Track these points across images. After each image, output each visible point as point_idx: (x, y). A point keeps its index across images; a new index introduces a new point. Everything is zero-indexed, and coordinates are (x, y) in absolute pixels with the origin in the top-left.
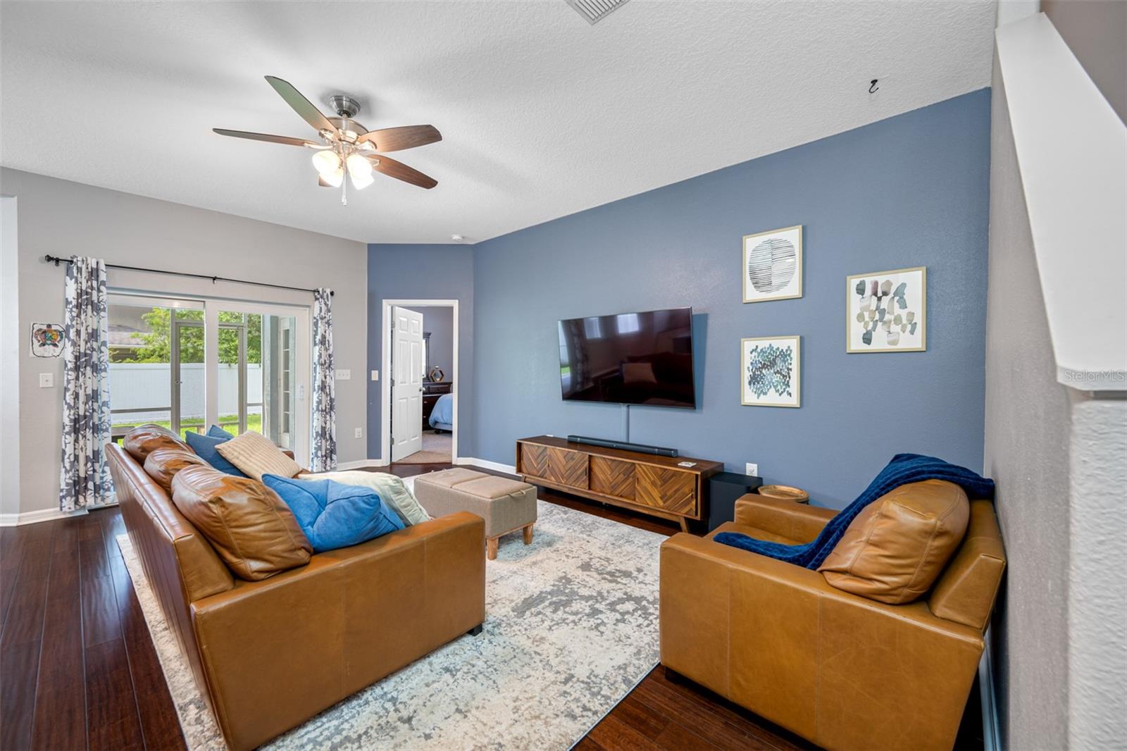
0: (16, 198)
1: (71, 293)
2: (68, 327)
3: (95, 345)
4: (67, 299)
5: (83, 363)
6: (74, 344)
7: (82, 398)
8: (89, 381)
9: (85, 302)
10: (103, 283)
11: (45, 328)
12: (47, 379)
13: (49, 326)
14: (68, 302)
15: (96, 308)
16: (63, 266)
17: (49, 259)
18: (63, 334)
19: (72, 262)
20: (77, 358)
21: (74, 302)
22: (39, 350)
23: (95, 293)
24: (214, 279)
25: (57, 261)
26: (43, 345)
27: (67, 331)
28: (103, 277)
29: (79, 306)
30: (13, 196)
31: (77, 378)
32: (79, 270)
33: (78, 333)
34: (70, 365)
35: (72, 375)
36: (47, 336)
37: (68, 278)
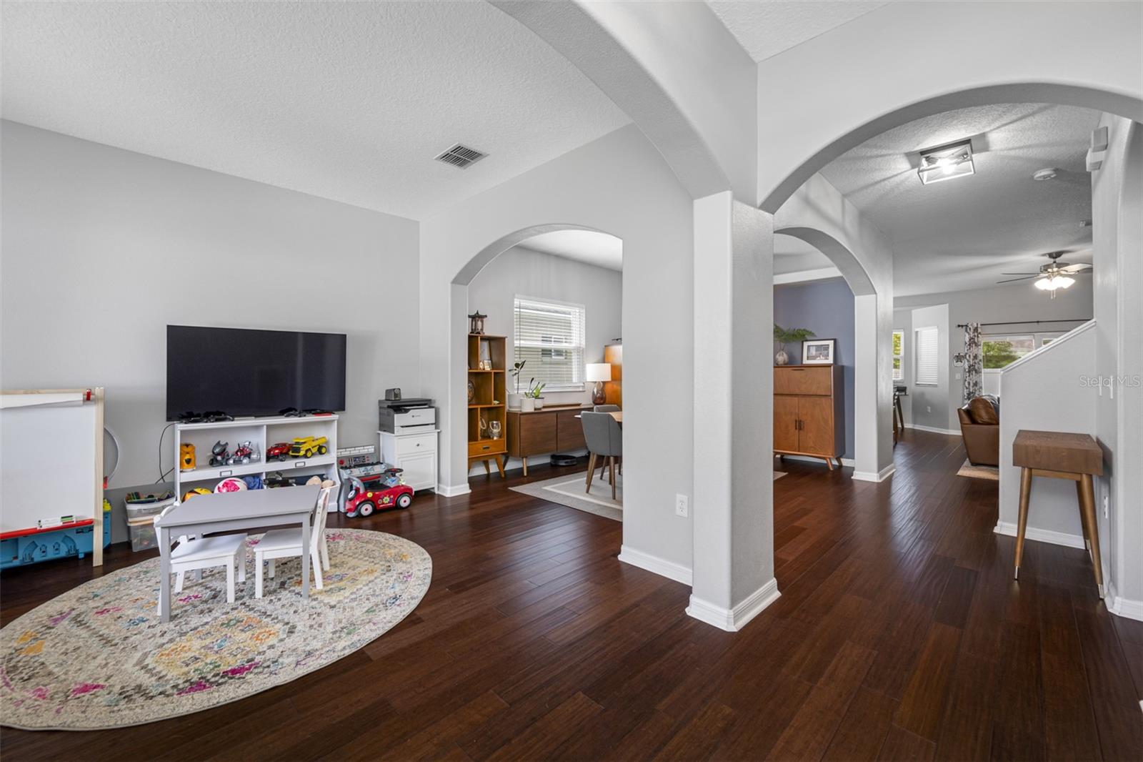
0: (947, 305)
1: (967, 339)
2: (966, 354)
3: (976, 361)
5: (972, 369)
6: (968, 361)
7: (971, 384)
8: (974, 377)
9: (973, 343)
10: (980, 333)
11: (958, 355)
12: (958, 376)
14: (966, 343)
15: (977, 345)
16: (964, 327)
17: (959, 326)
18: (964, 357)
19: (967, 326)
20: (969, 367)
21: (968, 343)
22: (956, 364)
23: (976, 338)
24: (1038, 322)
25: (962, 326)
26: (957, 361)
27: (965, 356)
28: (979, 331)
29: (970, 345)
31: (969, 376)
32: (970, 329)
33: (970, 356)
34: (967, 370)
35: (968, 374)
36: (959, 358)
37: (966, 333)
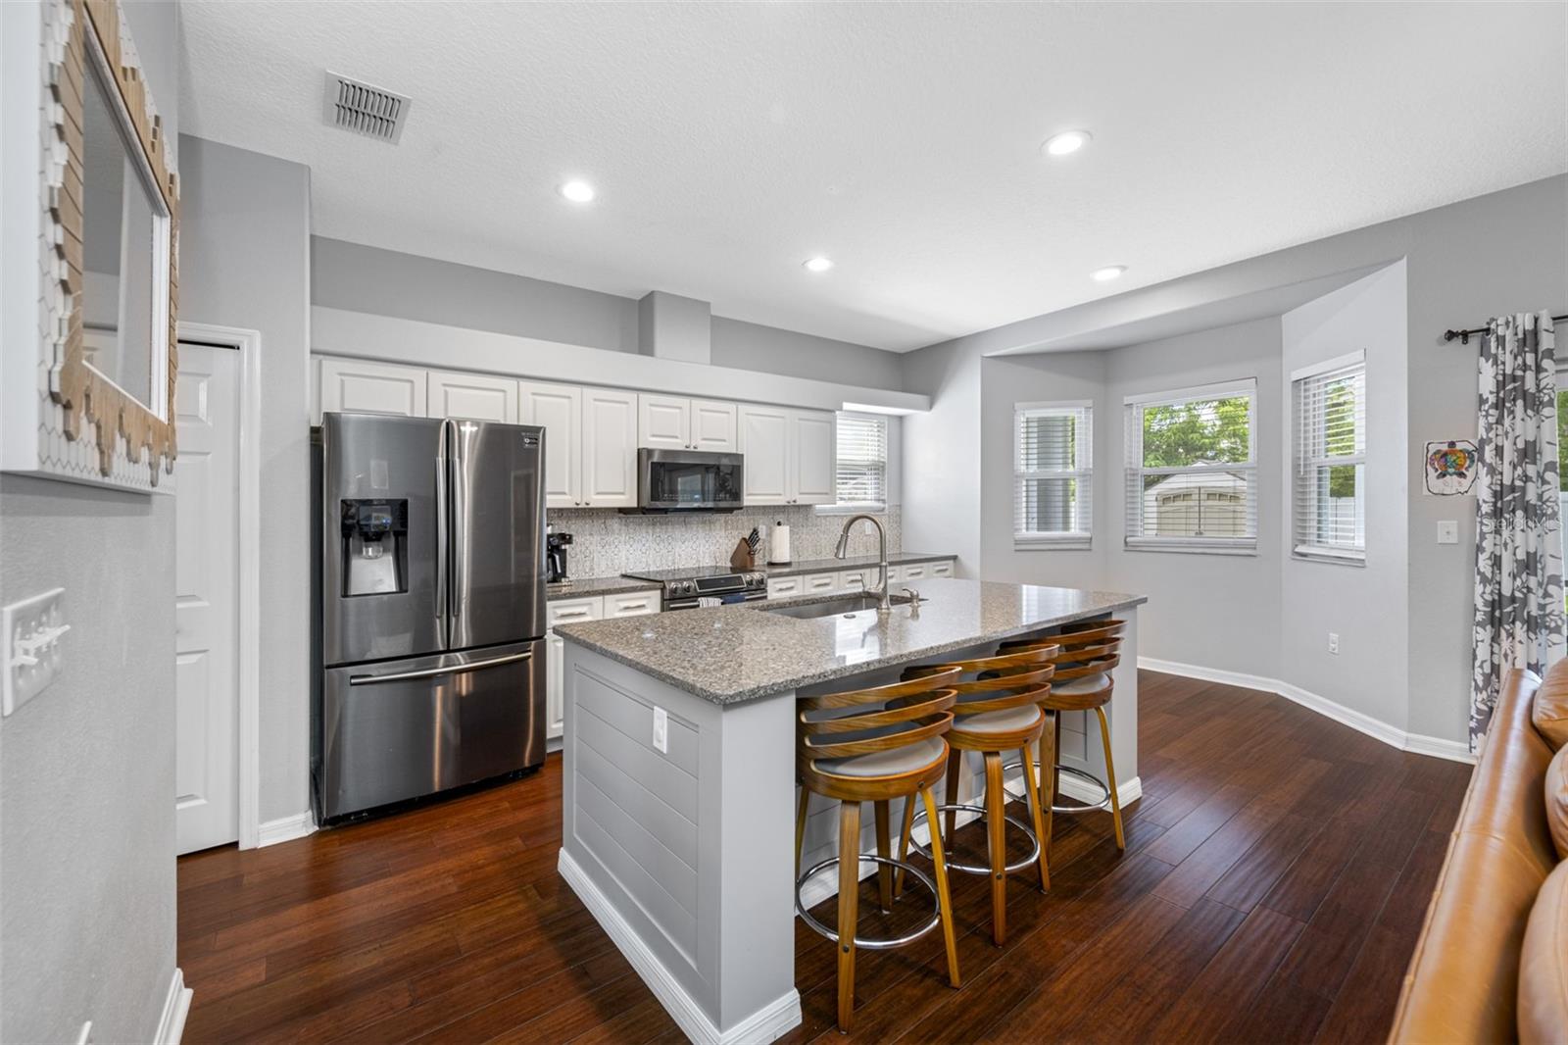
0: (1405, 259)
1: (1487, 385)
2: (1483, 442)
3: (1531, 470)
4: (1481, 395)
5: (1507, 503)
6: (1492, 471)
7: (1508, 565)
8: (1521, 537)
9: (1513, 394)
10: (1549, 353)
11: (1445, 448)
12: (1449, 530)
13: (1452, 444)
14: (1482, 401)
15: (1533, 403)
16: (1474, 342)
17: (1451, 335)
18: (1475, 455)
19: (1487, 331)
20: (1498, 495)
21: (1492, 399)
22: (1437, 485)
23: (1530, 376)
25: (1465, 336)
26: (1443, 475)
27: (1480, 450)
28: (1546, 342)
29: (1499, 405)
30: (1400, 259)
31: (1498, 531)
32: (1501, 341)
33: (1499, 451)
34: (1486, 508)
35: (1490, 525)
36: (1449, 461)
37: (1482, 360)
